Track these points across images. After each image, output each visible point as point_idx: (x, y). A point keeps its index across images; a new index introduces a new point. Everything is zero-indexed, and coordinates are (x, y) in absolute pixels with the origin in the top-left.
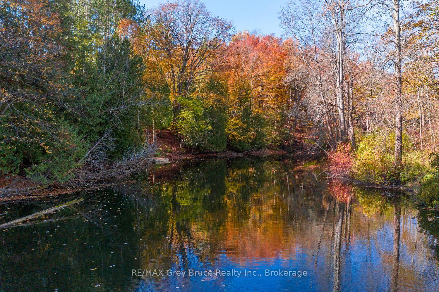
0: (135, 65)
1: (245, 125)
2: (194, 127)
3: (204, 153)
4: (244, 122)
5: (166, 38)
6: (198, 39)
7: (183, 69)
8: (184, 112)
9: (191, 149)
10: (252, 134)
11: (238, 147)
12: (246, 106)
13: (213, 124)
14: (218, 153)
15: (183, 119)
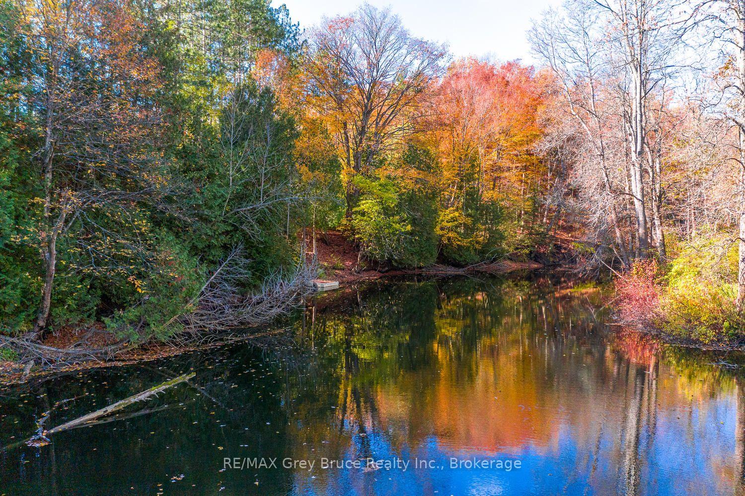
0: (283, 130)
1: (469, 221)
2: (381, 227)
3: (400, 269)
4: (468, 215)
5: (335, 75)
6: (388, 76)
7: (363, 127)
8: (364, 202)
9: (376, 262)
10: (482, 236)
11: (458, 257)
12: (471, 188)
13: (414, 222)
14: (423, 269)
15: (363, 214)
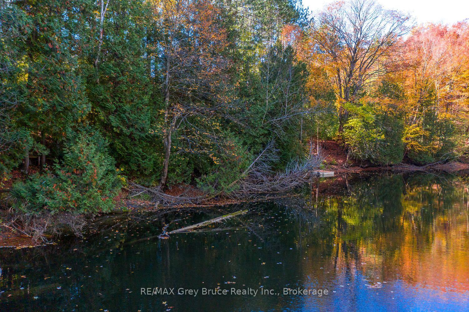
0: (299, 71)
1: (428, 133)
2: (363, 137)
3: (375, 166)
4: (426, 130)
5: (332, 39)
6: (368, 37)
7: (351, 72)
8: (351, 120)
9: (360, 161)
10: (437, 144)
11: (418, 159)
12: (429, 111)
13: (386, 133)
14: (393, 167)
15: (351, 128)
